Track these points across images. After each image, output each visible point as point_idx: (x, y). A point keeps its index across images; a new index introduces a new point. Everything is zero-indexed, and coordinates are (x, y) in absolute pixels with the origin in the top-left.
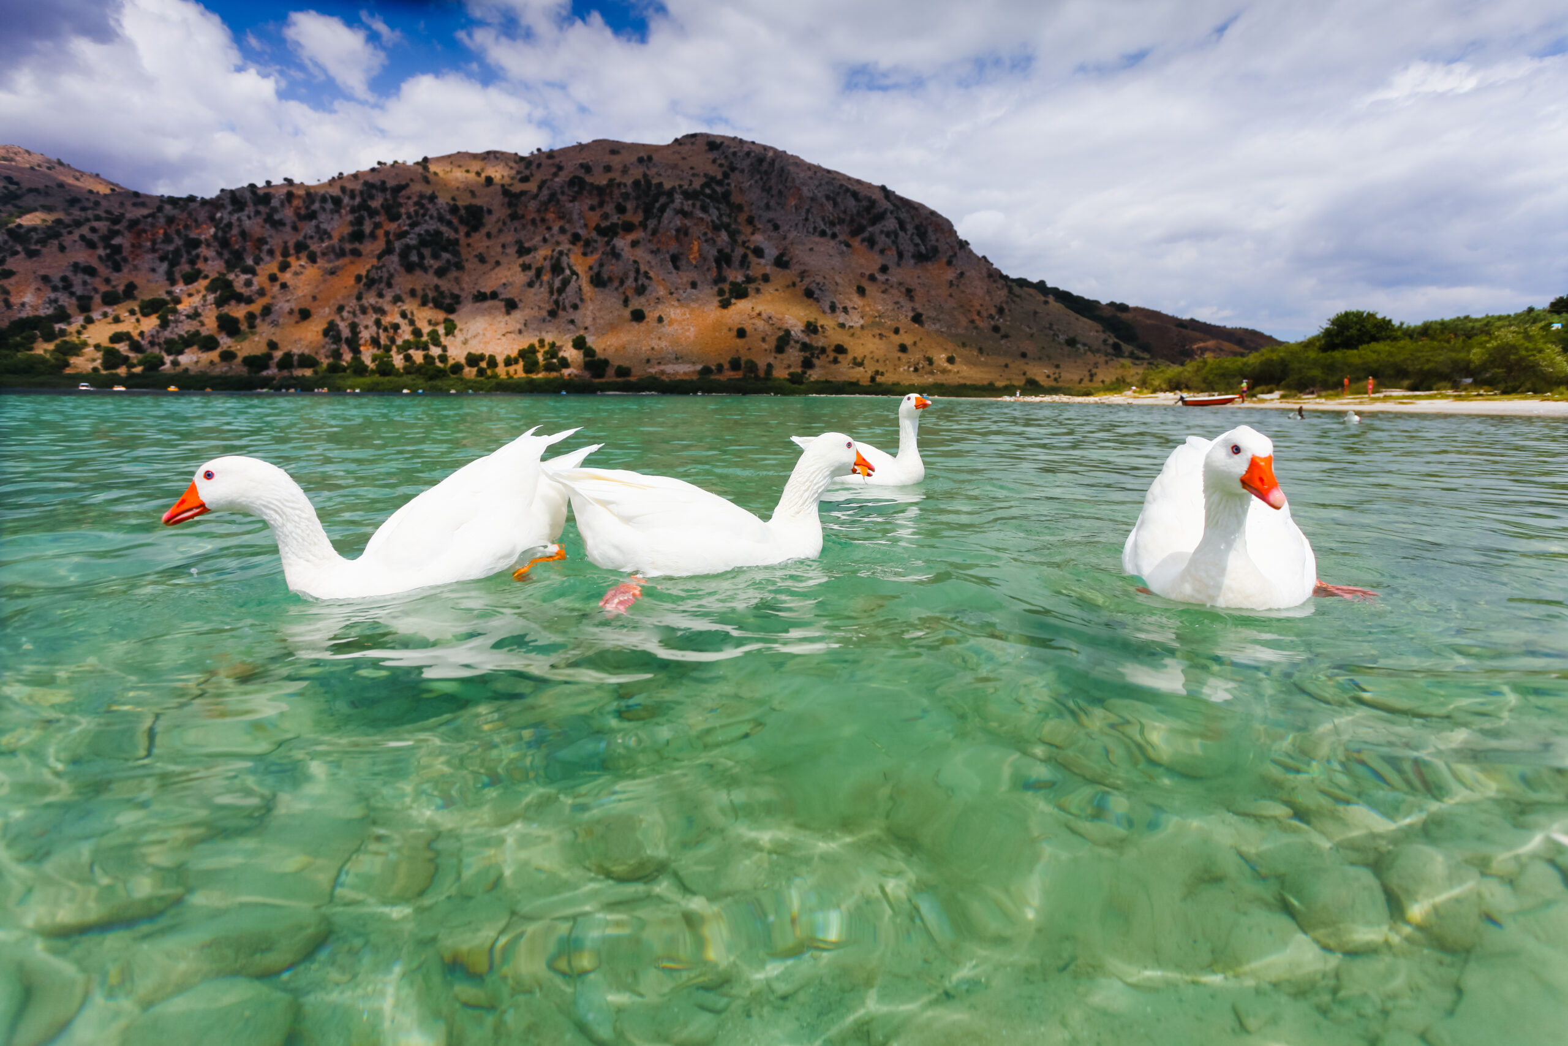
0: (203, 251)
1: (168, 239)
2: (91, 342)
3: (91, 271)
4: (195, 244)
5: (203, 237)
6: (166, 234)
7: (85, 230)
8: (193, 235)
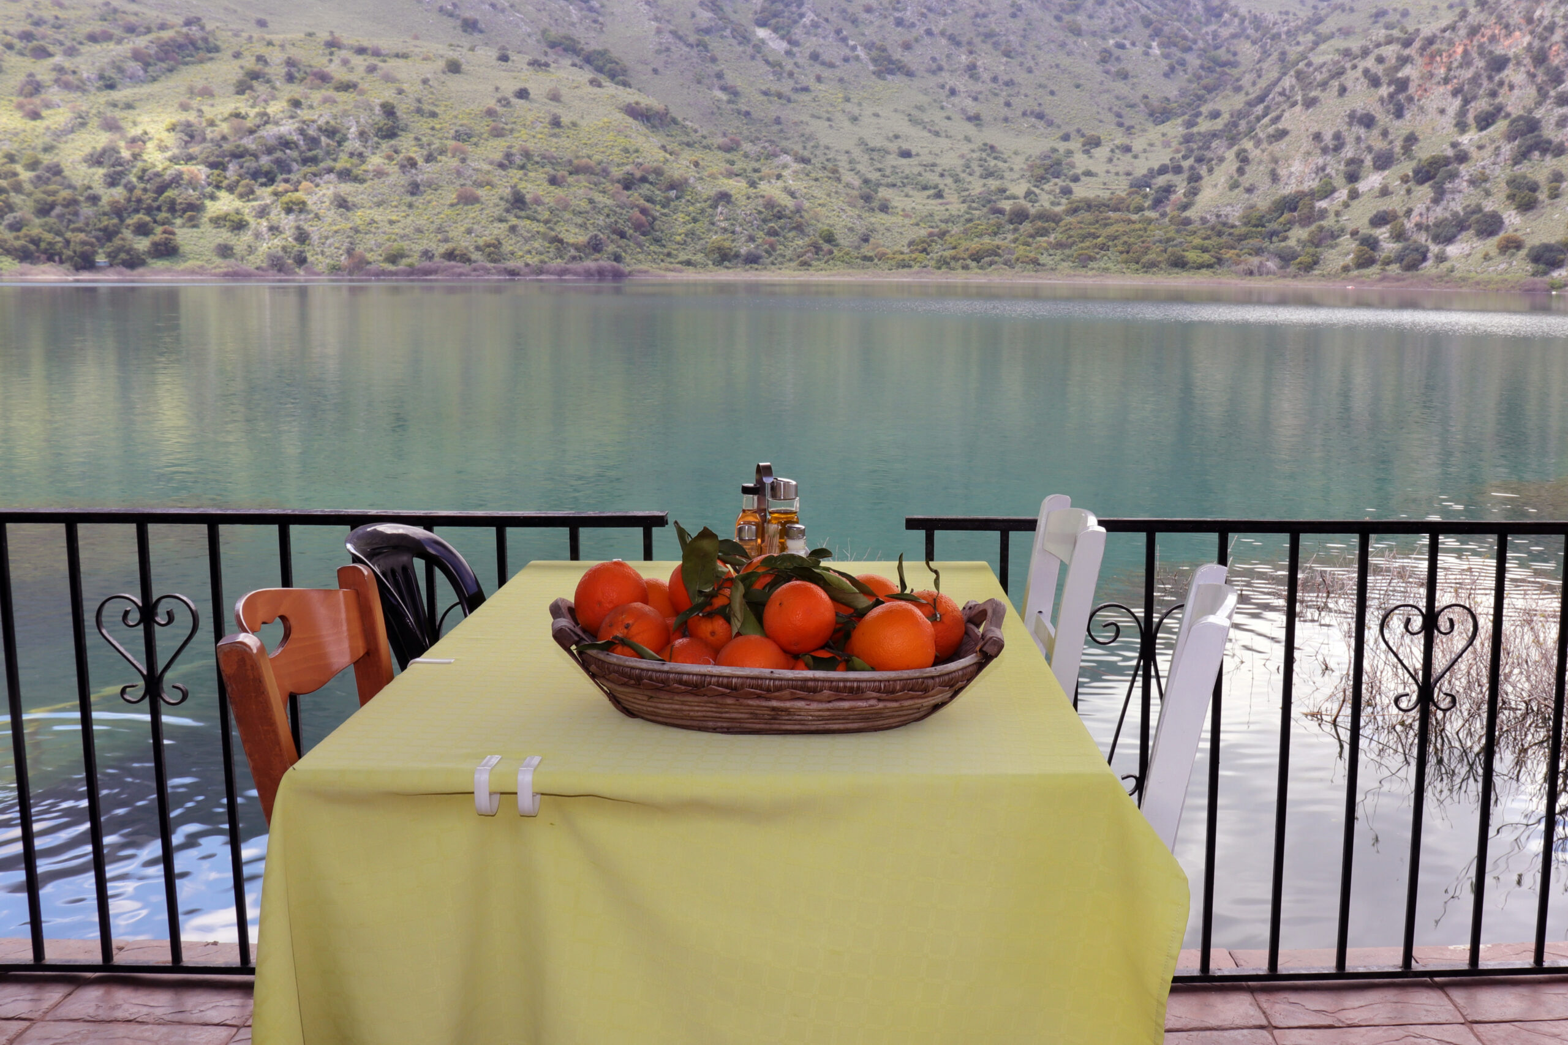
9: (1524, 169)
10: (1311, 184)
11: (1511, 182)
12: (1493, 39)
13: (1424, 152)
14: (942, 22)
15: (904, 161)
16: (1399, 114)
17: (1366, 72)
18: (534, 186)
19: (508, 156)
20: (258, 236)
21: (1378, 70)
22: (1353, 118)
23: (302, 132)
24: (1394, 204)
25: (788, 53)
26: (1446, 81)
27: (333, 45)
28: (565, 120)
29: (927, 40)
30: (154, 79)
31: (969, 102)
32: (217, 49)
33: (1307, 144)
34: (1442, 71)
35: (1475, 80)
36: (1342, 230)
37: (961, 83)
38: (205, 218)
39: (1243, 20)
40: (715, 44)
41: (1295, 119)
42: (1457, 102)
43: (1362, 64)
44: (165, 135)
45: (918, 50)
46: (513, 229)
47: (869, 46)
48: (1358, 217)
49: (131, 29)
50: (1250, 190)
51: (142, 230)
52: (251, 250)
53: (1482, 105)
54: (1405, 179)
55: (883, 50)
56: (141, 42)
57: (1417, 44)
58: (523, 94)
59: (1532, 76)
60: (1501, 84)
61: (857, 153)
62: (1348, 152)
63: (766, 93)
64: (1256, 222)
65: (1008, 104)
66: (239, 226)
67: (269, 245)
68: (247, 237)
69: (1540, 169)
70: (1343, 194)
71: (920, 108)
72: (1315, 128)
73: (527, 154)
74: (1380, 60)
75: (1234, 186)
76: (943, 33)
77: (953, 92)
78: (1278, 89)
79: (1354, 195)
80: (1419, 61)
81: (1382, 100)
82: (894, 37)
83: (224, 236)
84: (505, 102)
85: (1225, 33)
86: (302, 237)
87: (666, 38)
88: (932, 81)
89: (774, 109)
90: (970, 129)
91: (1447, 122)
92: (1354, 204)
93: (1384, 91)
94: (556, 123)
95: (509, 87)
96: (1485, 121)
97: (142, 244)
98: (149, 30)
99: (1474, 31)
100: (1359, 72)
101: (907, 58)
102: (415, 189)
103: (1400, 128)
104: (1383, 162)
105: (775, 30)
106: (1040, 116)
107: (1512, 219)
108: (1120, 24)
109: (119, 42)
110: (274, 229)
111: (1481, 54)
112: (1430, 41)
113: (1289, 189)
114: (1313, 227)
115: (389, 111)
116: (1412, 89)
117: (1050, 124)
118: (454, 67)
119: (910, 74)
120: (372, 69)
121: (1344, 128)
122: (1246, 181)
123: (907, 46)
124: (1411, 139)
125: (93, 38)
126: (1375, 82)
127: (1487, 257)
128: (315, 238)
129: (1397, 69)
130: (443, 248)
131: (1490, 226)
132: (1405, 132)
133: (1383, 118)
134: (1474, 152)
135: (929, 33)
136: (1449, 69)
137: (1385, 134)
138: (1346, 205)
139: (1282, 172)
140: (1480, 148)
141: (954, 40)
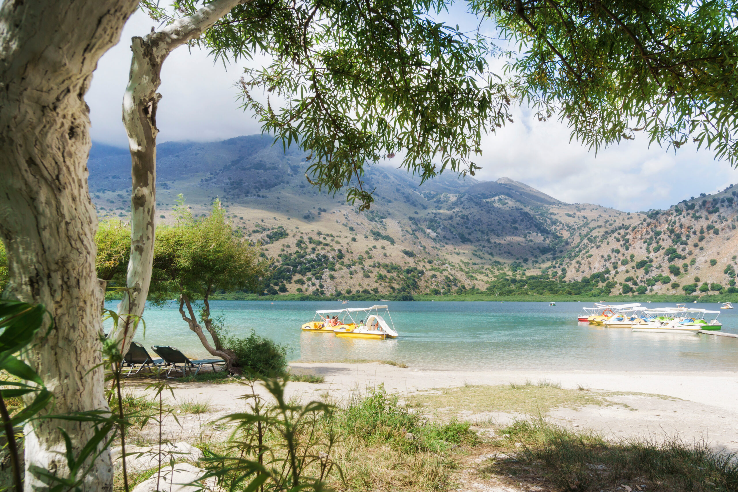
0: (662, 236)
1: (647, 233)
2: (618, 282)
3: (618, 252)
4: (658, 234)
5: (662, 230)
6: (647, 231)
7: (616, 234)
8: (658, 229)
9: (673, 263)
10: (602, 270)
11: (670, 268)
12: (655, 227)
13: (638, 259)
14: (479, 227)
15: (475, 266)
16: (627, 249)
17: (615, 238)
18: (383, 272)
19: (374, 264)
20: (309, 286)
21: (619, 237)
22: (613, 251)
23: (317, 257)
24: (631, 274)
25: (437, 236)
26: (641, 239)
27: (320, 234)
28: (388, 255)
29: (475, 232)
30: (273, 243)
31: (488, 249)
32: (288, 235)
33: (599, 259)
34: (640, 236)
35: (651, 238)
36: (616, 283)
37: (486, 244)
38: (292, 281)
39: (563, 225)
40: (417, 233)
41: (594, 251)
42: (646, 244)
43: (613, 236)
44: (278, 258)
45: (473, 235)
46: (381, 284)
47: (459, 234)
48: (621, 278)
49: (264, 230)
50: (583, 272)
51: (276, 284)
52: (307, 290)
53: (654, 245)
54: (633, 268)
55: (463, 235)
56: (269, 233)
57: (631, 229)
58: (375, 247)
59: (670, 237)
60: (660, 239)
61: (461, 264)
62: (613, 260)
63: (433, 247)
64: (586, 282)
65: (500, 250)
66: (303, 283)
67: (312, 289)
68: (305, 286)
69: (679, 263)
70: (613, 272)
71: (475, 251)
72: (601, 254)
73: (379, 264)
74: (619, 234)
75: (578, 271)
76: (479, 230)
77: (484, 247)
78: (582, 243)
79: (617, 273)
80: (632, 233)
81: (621, 246)
82: (466, 232)
83: (299, 286)
84: (371, 249)
85: (558, 228)
86: (321, 286)
87: (404, 232)
88: (477, 244)
89: (436, 252)
90: (490, 257)
91: (644, 251)
92: (617, 275)
93: (622, 242)
94: (385, 255)
95: (371, 246)
96: (657, 250)
97: (277, 288)
98: (269, 230)
99: (648, 225)
100: (613, 237)
101: (470, 237)
102: (351, 273)
103: (628, 254)
104: (625, 263)
105: (433, 230)
106: (509, 253)
107: (673, 278)
108: (528, 226)
109: (262, 233)
110: (314, 285)
111: (652, 231)
112: (634, 228)
113: (595, 272)
114: (606, 282)
115: (340, 251)
116: (630, 241)
117: (512, 255)
118: (354, 240)
119: (471, 242)
120: (333, 240)
121: (610, 253)
122: (581, 269)
123: (469, 234)
124: (632, 257)
125: (254, 232)
126: (618, 240)
127: (668, 289)
128: (325, 286)
129: (625, 236)
130: (361, 290)
131: (666, 281)
132: (630, 255)
133: (622, 250)
134: (654, 259)
135: (475, 230)
136: (642, 236)
137: (624, 255)
138: (615, 276)
139: (592, 267)
140: (657, 258)
141: (482, 232)
